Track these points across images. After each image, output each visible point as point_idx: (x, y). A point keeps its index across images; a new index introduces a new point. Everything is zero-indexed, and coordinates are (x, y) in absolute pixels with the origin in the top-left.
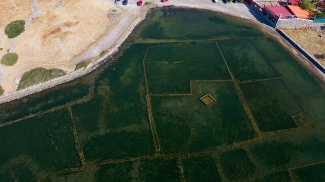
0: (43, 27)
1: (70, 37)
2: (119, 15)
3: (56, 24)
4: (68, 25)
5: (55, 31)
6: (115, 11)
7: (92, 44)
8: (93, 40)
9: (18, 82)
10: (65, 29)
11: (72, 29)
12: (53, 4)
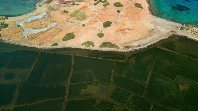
0: (118, 27)
1: (127, 34)
2: (155, 32)
3: (124, 27)
4: (129, 29)
5: (122, 30)
6: (154, 30)
7: (135, 41)
8: (137, 39)
9: (100, 44)
10: (126, 31)
11: (129, 32)
12: (126, 19)
